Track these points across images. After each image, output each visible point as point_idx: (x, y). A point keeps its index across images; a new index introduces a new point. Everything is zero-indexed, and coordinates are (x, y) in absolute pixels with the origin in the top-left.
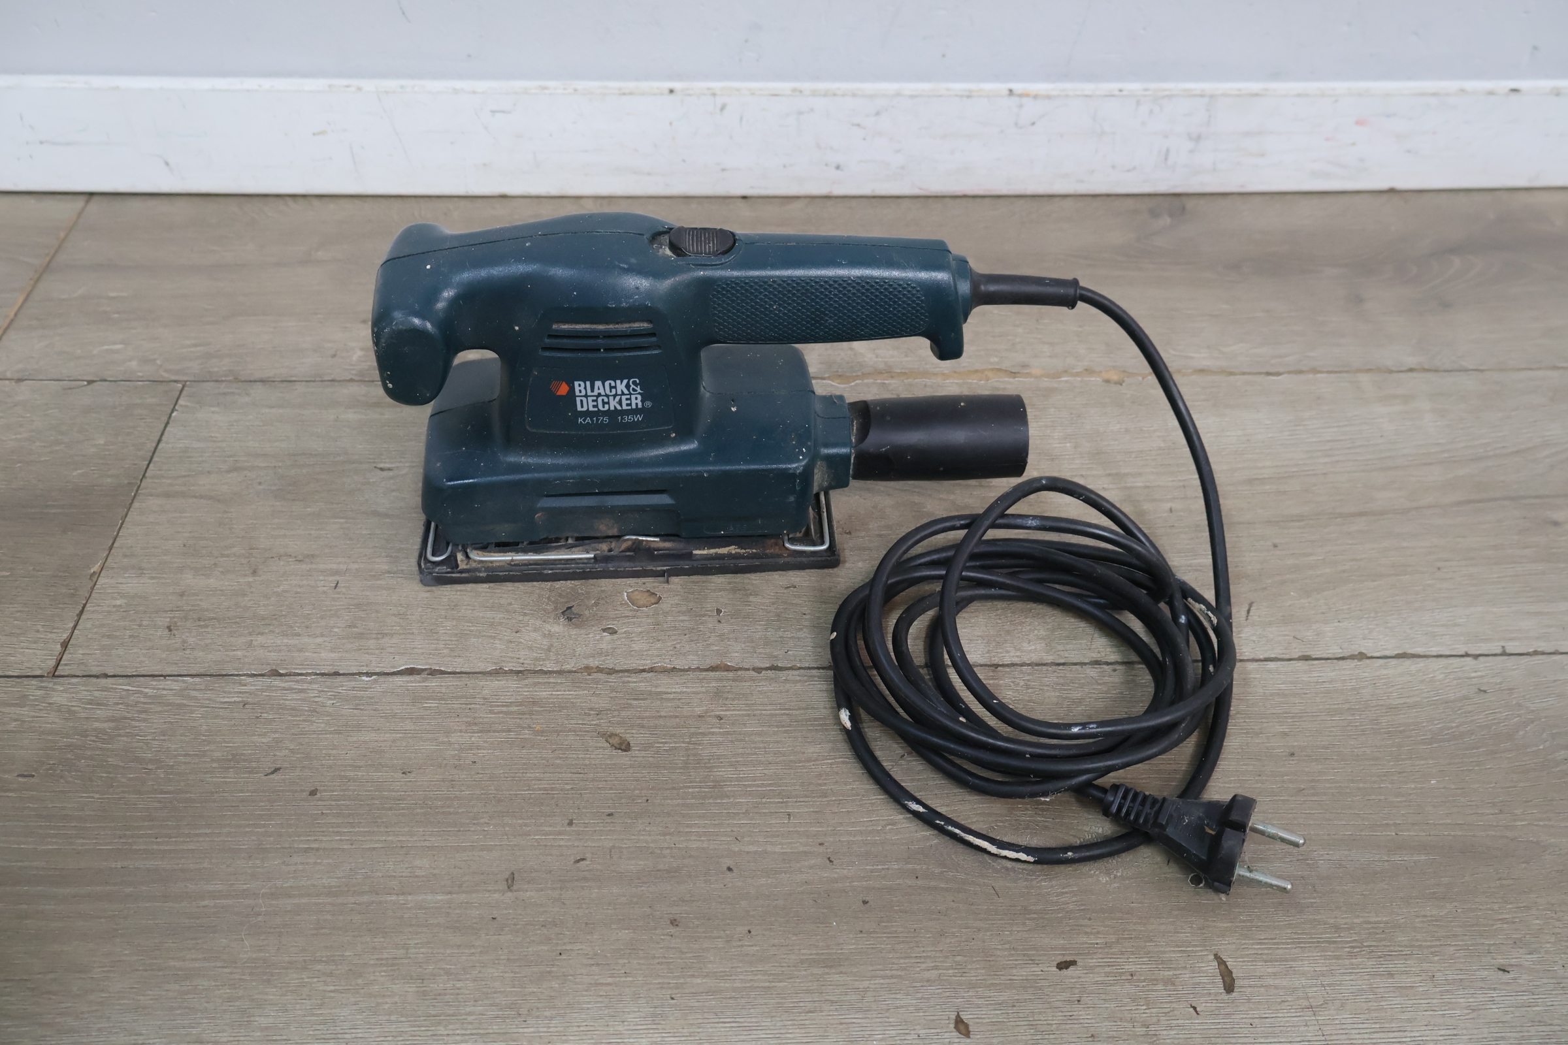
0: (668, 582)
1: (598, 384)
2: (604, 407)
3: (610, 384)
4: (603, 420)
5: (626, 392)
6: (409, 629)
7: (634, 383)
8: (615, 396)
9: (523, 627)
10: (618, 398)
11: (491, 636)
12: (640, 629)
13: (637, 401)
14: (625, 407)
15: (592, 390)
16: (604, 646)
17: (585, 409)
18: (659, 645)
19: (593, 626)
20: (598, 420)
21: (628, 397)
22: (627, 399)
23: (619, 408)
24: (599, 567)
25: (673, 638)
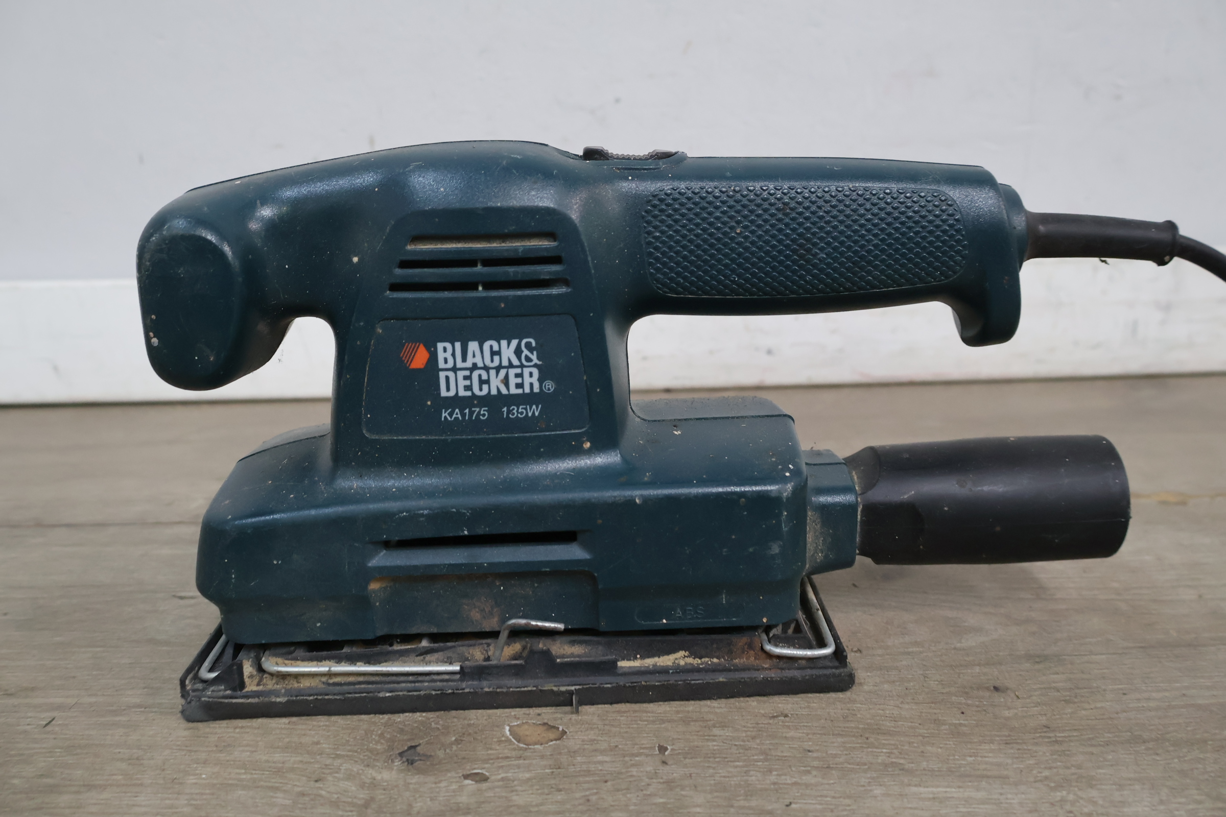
0: (577, 712)
1: (473, 346)
2: (481, 389)
3: (491, 347)
4: (479, 412)
5: (515, 362)
6: (137, 779)
7: (528, 346)
8: (498, 369)
9: (331, 774)
10: (503, 372)
11: (272, 787)
12: (527, 775)
13: (532, 380)
14: (514, 390)
15: (464, 359)
16: (463, 799)
17: (452, 393)
18: (559, 797)
19: (448, 771)
20: (471, 413)
21: (519, 371)
22: (517, 376)
23: (504, 391)
24: (468, 686)
25: (586, 786)
